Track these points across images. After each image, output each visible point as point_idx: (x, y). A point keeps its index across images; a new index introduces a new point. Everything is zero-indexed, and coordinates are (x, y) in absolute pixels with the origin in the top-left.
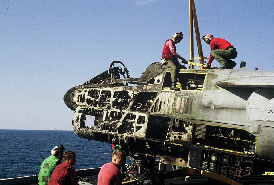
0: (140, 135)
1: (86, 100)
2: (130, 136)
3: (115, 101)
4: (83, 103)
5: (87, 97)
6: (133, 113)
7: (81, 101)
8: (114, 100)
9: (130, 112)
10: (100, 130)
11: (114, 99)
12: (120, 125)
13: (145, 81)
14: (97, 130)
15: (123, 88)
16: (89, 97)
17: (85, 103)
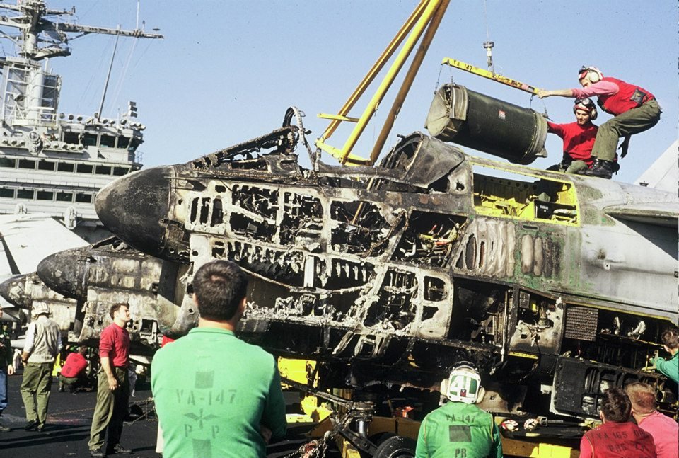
0: (431, 332)
1: (226, 219)
2: (399, 333)
3: (337, 229)
4: (212, 225)
5: (230, 207)
6: (403, 268)
7: (204, 220)
8: (335, 228)
9: (392, 265)
10: (299, 315)
11: (335, 224)
12: (371, 302)
13: (424, 183)
14: (290, 315)
15: (358, 194)
16: (238, 209)
17: (225, 227)
